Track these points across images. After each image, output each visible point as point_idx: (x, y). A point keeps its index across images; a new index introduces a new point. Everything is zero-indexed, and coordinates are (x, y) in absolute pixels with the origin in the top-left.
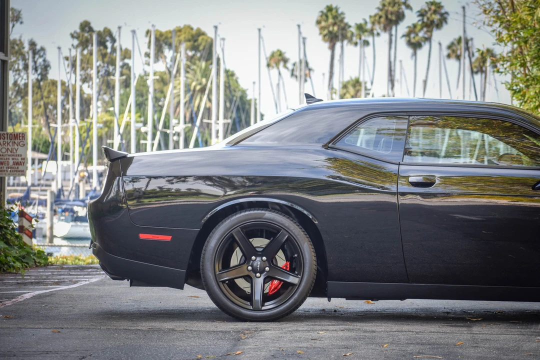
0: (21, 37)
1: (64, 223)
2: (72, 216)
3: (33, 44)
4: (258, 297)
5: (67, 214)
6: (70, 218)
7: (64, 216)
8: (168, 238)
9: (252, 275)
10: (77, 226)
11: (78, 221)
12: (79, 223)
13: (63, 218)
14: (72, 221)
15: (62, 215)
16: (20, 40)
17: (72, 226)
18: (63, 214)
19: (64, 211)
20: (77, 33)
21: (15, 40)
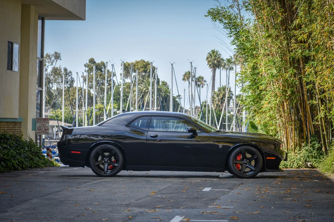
0: (60, 66)
3: (66, 70)
4: (106, 170)
8: (80, 153)
9: (104, 163)
16: (60, 68)
20: (87, 64)
21: (57, 68)
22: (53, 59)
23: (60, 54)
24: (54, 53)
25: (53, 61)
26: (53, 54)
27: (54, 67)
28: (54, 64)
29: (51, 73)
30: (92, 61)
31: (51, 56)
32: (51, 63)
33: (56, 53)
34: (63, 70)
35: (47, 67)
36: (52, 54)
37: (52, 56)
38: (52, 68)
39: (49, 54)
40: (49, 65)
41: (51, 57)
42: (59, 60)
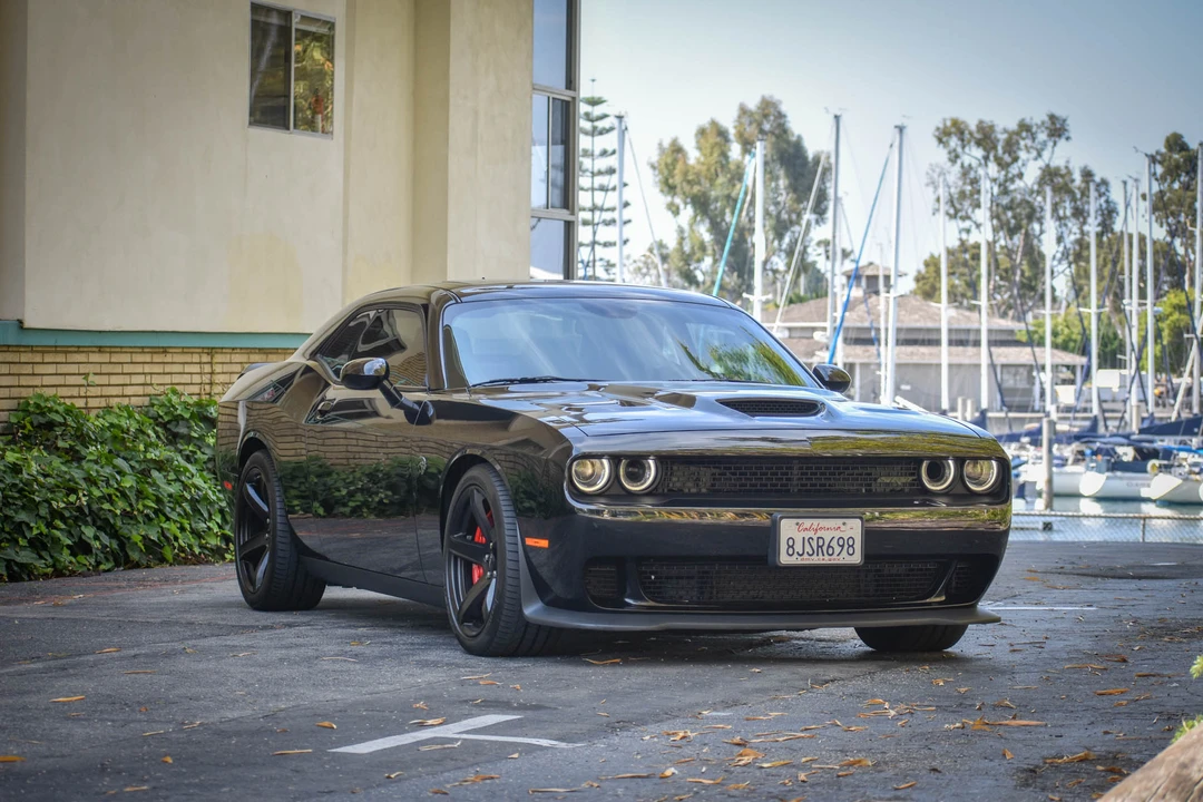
0: (1068, 162)
1: (1093, 474)
2: (1109, 461)
3: (1087, 175)
5: (1100, 457)
6: (1104, 466)
7: (1096, 461)
10: (1116, 477)
11: (1118, 470)
12: (1119, 474)
13: (1093, 465)
14: (1108, 470)
15: (1092, 461)
16: (1067, 167)
17: (1108, 478)
18: (1094, 457)
19: (1095, 453)
20: (1161, 155)
21: (1058, 169)
22: (1042, 136)
23: (1064, 121)
24: (1046, 119)
25: (1044, 144)
26: (1043, 123)
27: (1048, 166)
28: (1046, 154)
29: (1036, 187)
30: (1176, 143)
31: (1034, 129)
32: (1034, 153)
33: (1052, 117)
34: (1077, 177)
35: (1023, 165)
36: (1039, 123)
37: (1038, 127)
38: (1040, 168)
39: (1028, 121)
40: (1028, 160)
41: (1036, 132)
42: (1062, 142)
